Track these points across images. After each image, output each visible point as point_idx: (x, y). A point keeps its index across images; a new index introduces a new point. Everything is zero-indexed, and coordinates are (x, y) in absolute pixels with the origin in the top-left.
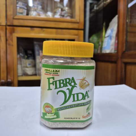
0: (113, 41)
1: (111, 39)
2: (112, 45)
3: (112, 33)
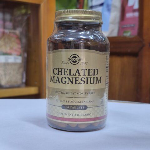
0: (115, 14)
1: (109, 10)
2: (112, 23)
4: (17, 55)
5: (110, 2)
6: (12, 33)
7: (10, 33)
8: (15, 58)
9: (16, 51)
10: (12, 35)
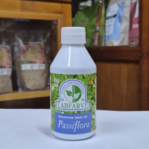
0: (125, 24)
1: (120, 21)
3: (123, 11)
4: (41, 63)
5: (121, 14)
6: (37, 44)
7: (35, 44)
8: (39, 66)
9: (40, 59)
10: (37, 46)
